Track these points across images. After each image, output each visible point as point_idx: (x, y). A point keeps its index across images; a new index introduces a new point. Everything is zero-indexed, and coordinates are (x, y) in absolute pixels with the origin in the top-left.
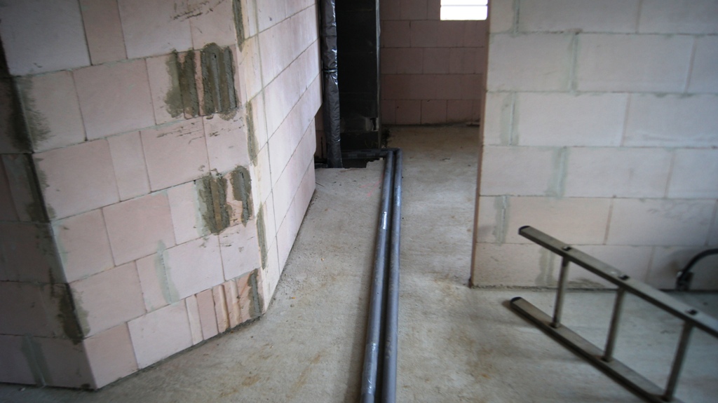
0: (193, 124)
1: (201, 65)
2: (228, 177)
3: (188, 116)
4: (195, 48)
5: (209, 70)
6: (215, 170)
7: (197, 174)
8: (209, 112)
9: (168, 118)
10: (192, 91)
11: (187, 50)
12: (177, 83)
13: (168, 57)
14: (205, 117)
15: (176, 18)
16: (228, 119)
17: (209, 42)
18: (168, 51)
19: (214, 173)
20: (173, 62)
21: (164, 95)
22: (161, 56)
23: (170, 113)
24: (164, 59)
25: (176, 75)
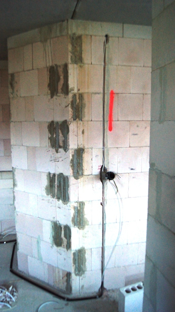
0: (53, 200)
1: (57, 180)
2: (63, 227)
3: (51, 197)
4: (56, 173)
5: (60, 182)
6: (58, 221)
7: (52, 219)
8: (58, 198)
9: (45, 194)
10: (54, 188)
11: (53, 173)
12: (49, 184)
13: (47, 174)
14: (57, 200)
15: (51, 161)
16: (65, 204)
17: (61, 172)
18: (47, 172)
19: (58, 223)
20: (49, 176)
21: (45, 186)
22: (45, 173)
23: (46, 193)
24: (46, 174)
25: (49, 181)
